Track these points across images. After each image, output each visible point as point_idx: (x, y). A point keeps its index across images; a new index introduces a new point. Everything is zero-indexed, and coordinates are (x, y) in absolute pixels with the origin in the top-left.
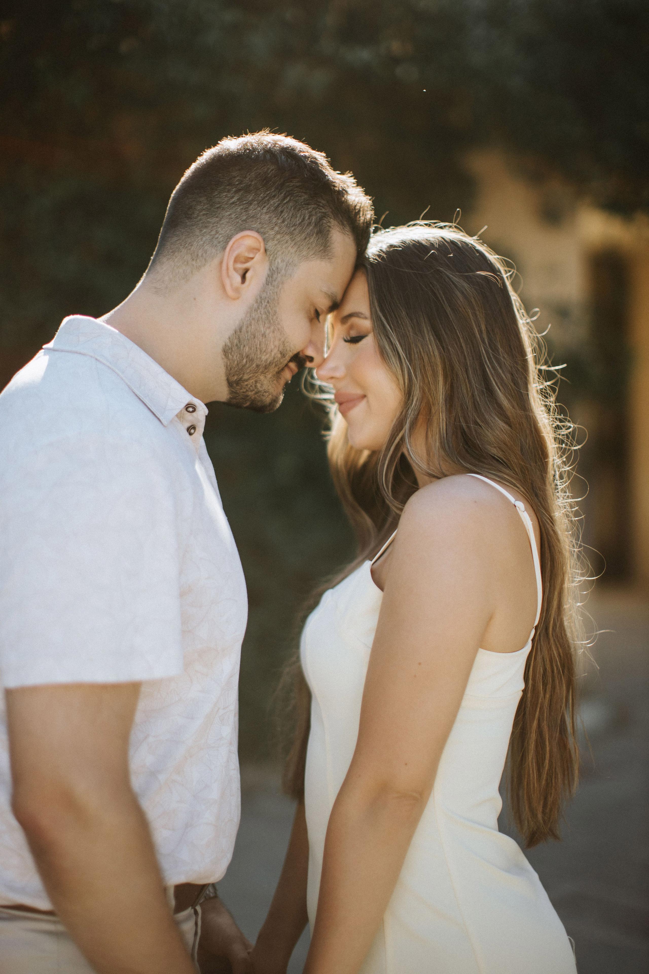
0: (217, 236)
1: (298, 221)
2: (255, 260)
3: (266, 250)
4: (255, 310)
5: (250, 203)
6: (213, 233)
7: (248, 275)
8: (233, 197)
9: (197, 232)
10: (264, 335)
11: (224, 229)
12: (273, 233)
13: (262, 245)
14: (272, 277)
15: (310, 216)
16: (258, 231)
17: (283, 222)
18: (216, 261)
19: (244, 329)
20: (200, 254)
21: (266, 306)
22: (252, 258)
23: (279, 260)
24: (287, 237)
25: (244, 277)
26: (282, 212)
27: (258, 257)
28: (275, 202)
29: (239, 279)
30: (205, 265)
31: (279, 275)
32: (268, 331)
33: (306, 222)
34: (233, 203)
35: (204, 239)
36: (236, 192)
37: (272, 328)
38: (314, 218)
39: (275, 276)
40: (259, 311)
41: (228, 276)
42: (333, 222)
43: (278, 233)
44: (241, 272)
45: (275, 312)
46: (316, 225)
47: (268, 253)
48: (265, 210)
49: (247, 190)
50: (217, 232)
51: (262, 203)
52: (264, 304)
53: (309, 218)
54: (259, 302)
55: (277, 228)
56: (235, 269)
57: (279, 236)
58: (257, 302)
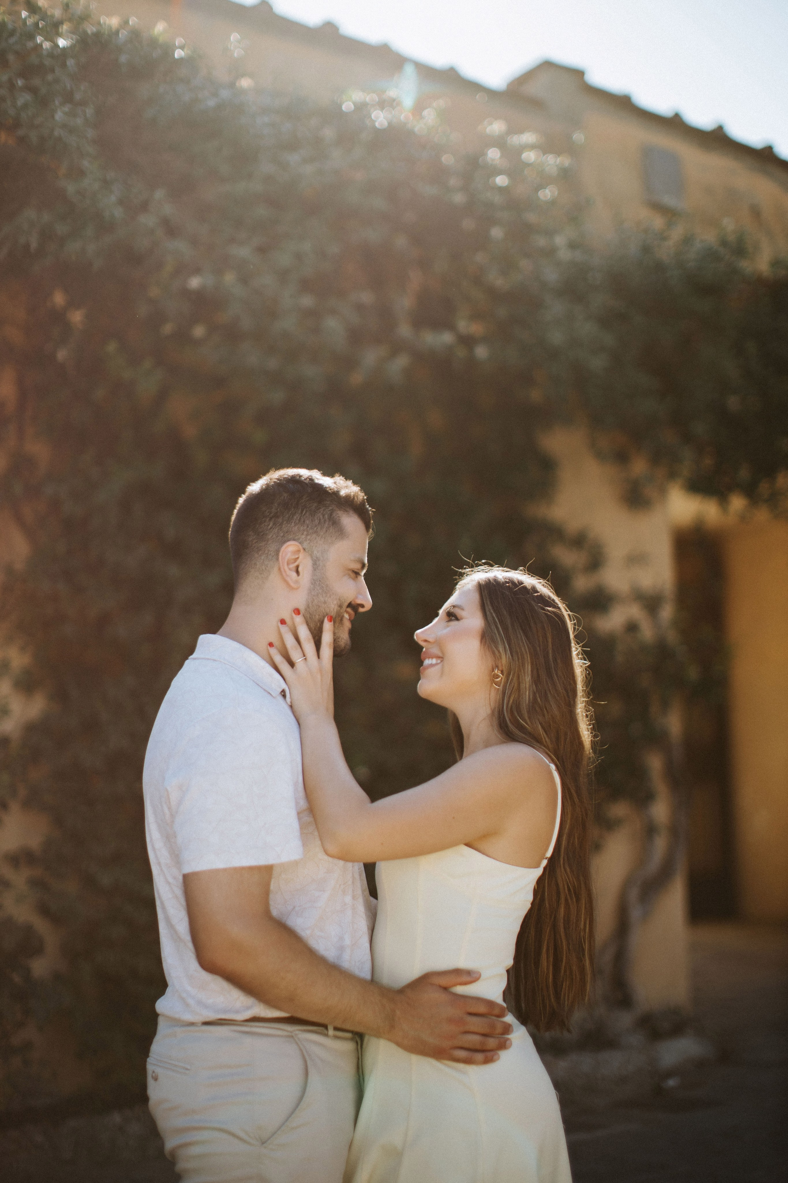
0: (269, 553)
1: (317, 522)
2: (300, 558)
3: (304, 549)
4: (313, 590)
5: (281, 524)
6: (266, 552)
7: (300, 569)
8: (269, 525)
9: (256, 555)
10: (325, 602)
11: (272, 547)
12: (304, 537)
13: (300, 547)
14: (316, 564)
15: (323, 516)
16: (294, 540)
17: (308, 527)
18: (276, 569)
19: (310, 605)
20: (264, 569)
21: (319, 584)
22: (298, 558)
23: (315, 552)
24: (314, 536)
25: (297, 572)
26: (304, 521)
27: (301, 555)
28: (297, 517)
29: (294, 574)
30: (270, 574)
31: (320, 562)
32: (326, 599)
33: (322, 521)
34: (271, 528)
35: (262, 558)
36: (271, 519)
37: (328, 595)
38: (326, 516)
39: (318, 563)
40: (316, 589)
41: (287, 575)
42: (340, 513)
43: (307, 535)
44: (294, 569)
45: (327, 586)
46: (329, 520)
47: (307, 550)
48: (293, 524)
49: (276, 516)
50: (269, 551)
51: (289, 520)
52: (317, 583)
53: (323, 518)
54: (314, 583)
55: (305, 533)
56: (290, 569)
57: (309, 537)
58: (312, 584)
